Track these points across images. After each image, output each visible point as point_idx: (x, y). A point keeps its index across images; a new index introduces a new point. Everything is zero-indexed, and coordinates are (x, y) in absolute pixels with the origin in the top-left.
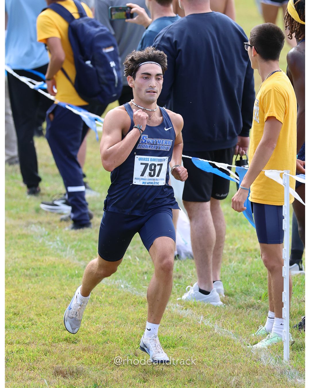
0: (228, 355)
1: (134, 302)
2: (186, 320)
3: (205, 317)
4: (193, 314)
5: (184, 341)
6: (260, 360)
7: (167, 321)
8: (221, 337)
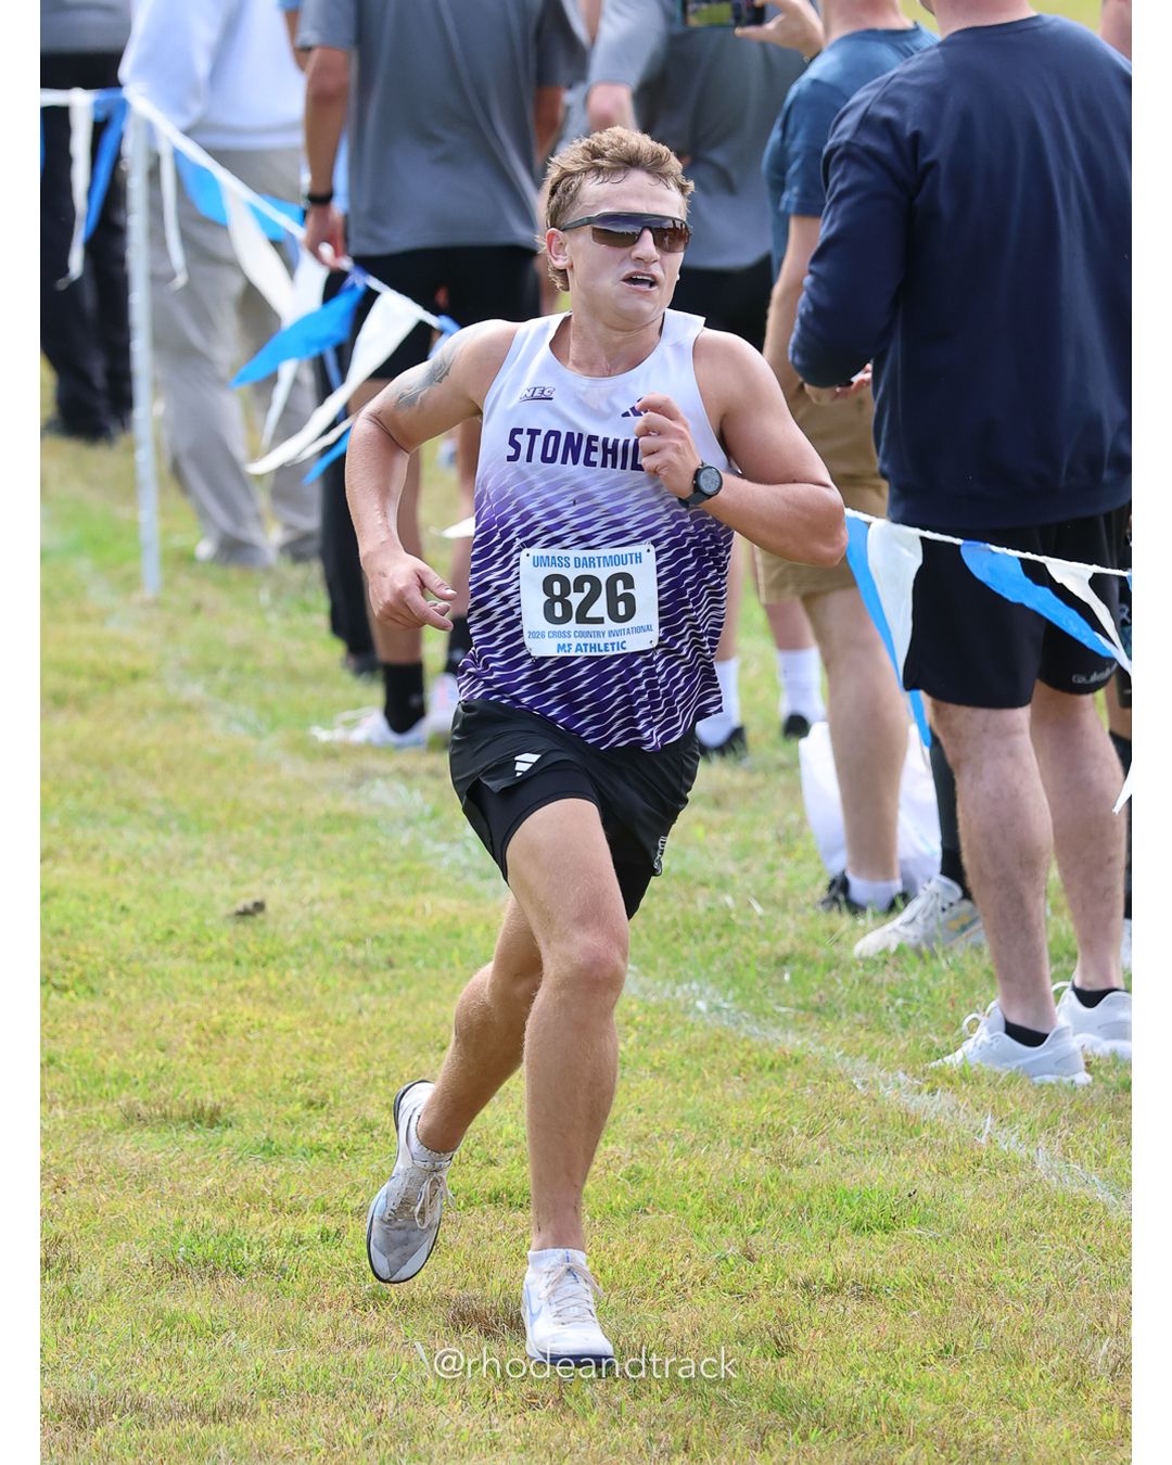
0: (1085, 1259)
1: (744, 1063)
2: (932, 1129)
3: (1001, 1121)
4: (958, 1108)
5: (925, 1206)
7: (862, 1134)
8: (1060, 1193)
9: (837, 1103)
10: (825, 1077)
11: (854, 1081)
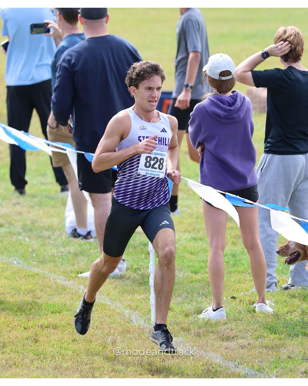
0: (105, 318)
1: (25, 275)
2: (69, 289)
3: (85, 286)
4: (75, 284)
5: (68, 307)
6: (131, 322)
7: (53, 290)
8: (99, 303)
9: (47, 284)
10: (44, 278)
11: (51, 278)
